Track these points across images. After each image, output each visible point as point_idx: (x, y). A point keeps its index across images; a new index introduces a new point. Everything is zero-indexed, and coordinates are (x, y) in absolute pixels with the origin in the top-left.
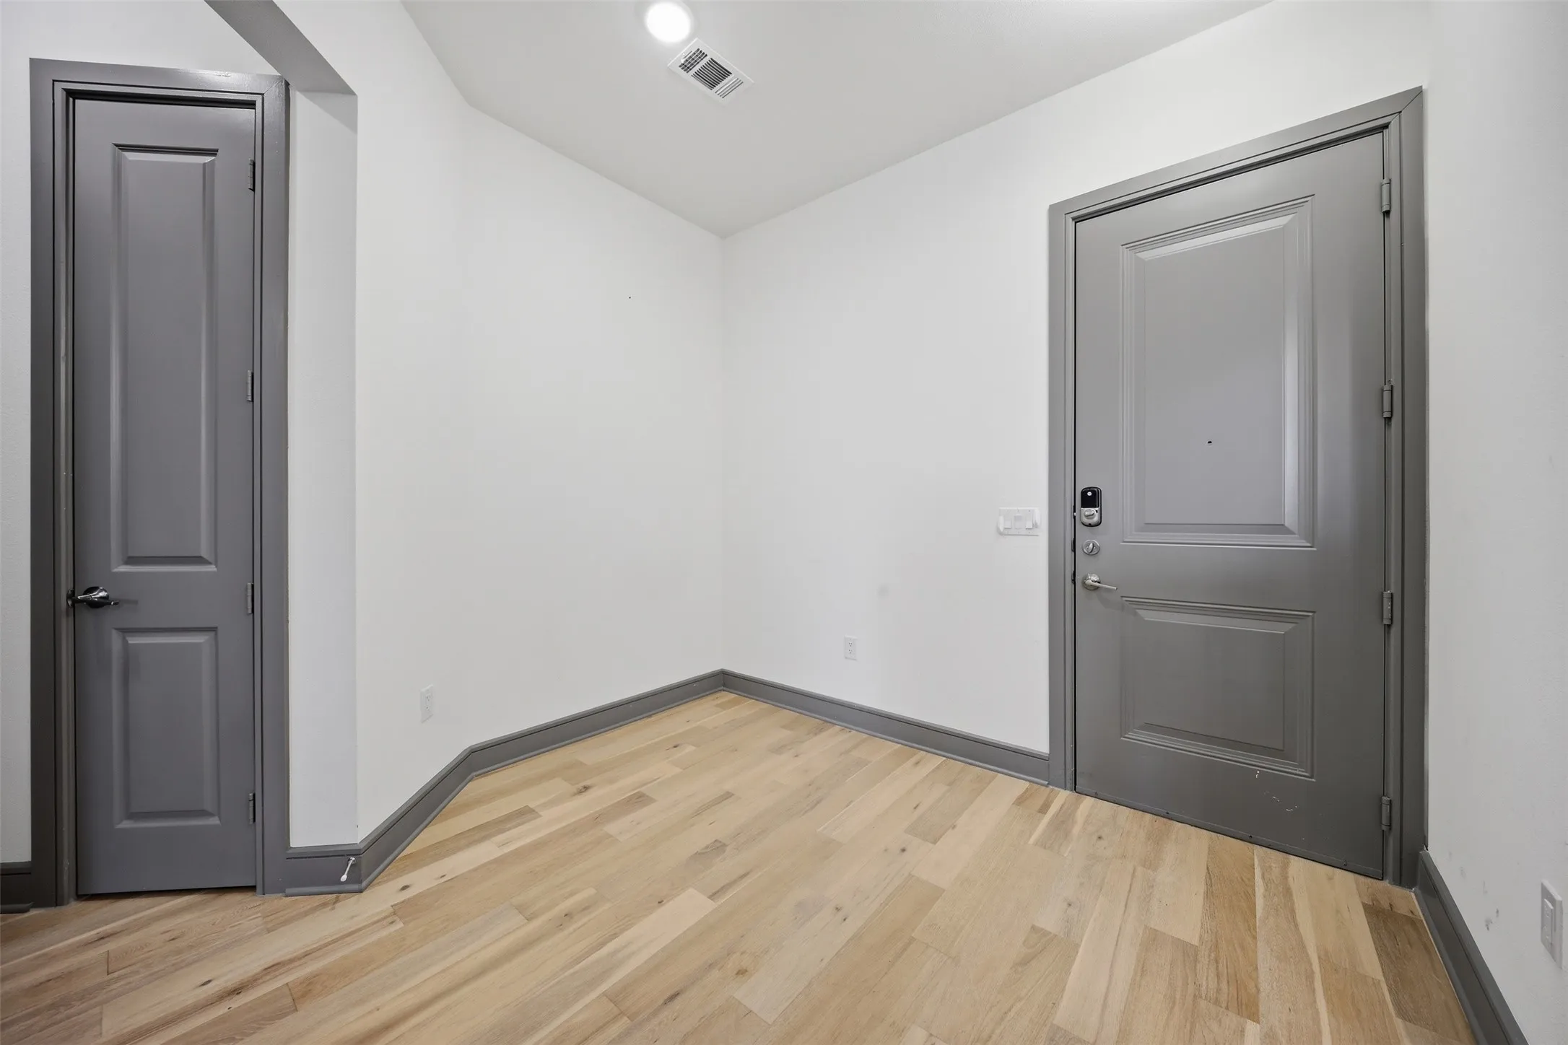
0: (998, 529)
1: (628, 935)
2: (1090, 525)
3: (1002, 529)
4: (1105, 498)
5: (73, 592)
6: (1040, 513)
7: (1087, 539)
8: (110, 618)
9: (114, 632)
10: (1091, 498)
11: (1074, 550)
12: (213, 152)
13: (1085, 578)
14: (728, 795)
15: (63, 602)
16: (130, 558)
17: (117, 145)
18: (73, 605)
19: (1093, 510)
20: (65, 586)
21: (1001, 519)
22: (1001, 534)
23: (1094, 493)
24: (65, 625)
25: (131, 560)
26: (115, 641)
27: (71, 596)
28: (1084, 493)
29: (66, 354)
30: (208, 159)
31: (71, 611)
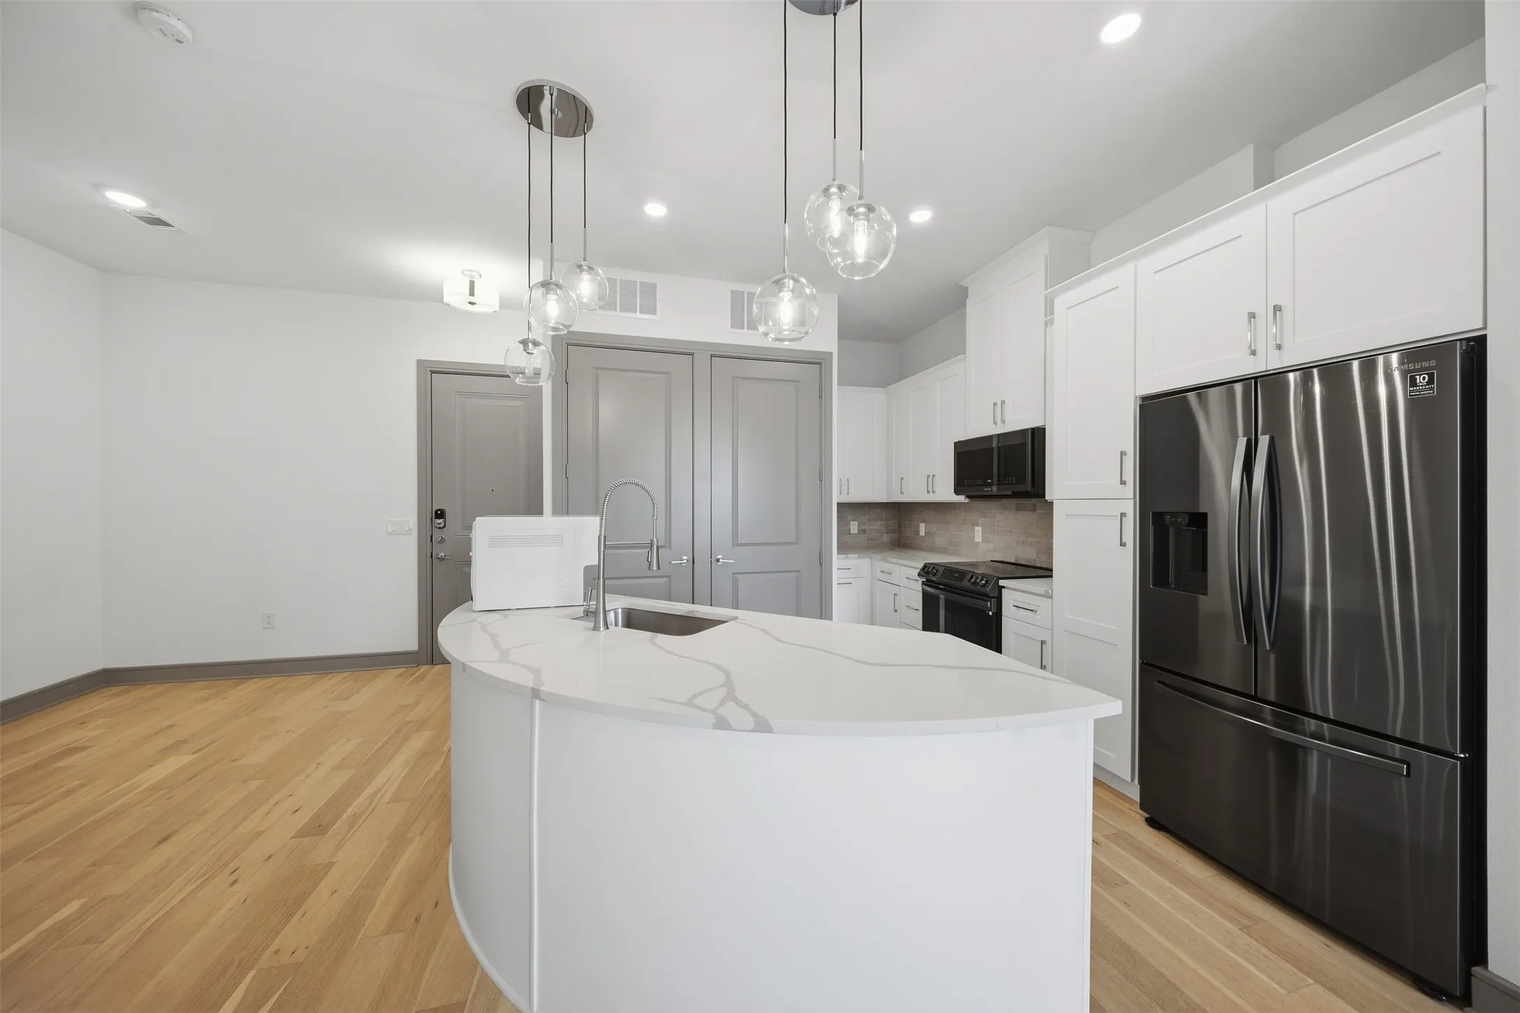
0: (388, 532)
1: (140, 777)
2: (439, 528)
3: (390, 531)
4: (448, 515)
6: (413, 522)
7: (437, 535)
10: (440, 514)
11: (432, 541)
13: (438, 554)
19: (441, 521)
21: (389, 525)
22: (389, 534)
23: (441, 512)
28: (436, 512)
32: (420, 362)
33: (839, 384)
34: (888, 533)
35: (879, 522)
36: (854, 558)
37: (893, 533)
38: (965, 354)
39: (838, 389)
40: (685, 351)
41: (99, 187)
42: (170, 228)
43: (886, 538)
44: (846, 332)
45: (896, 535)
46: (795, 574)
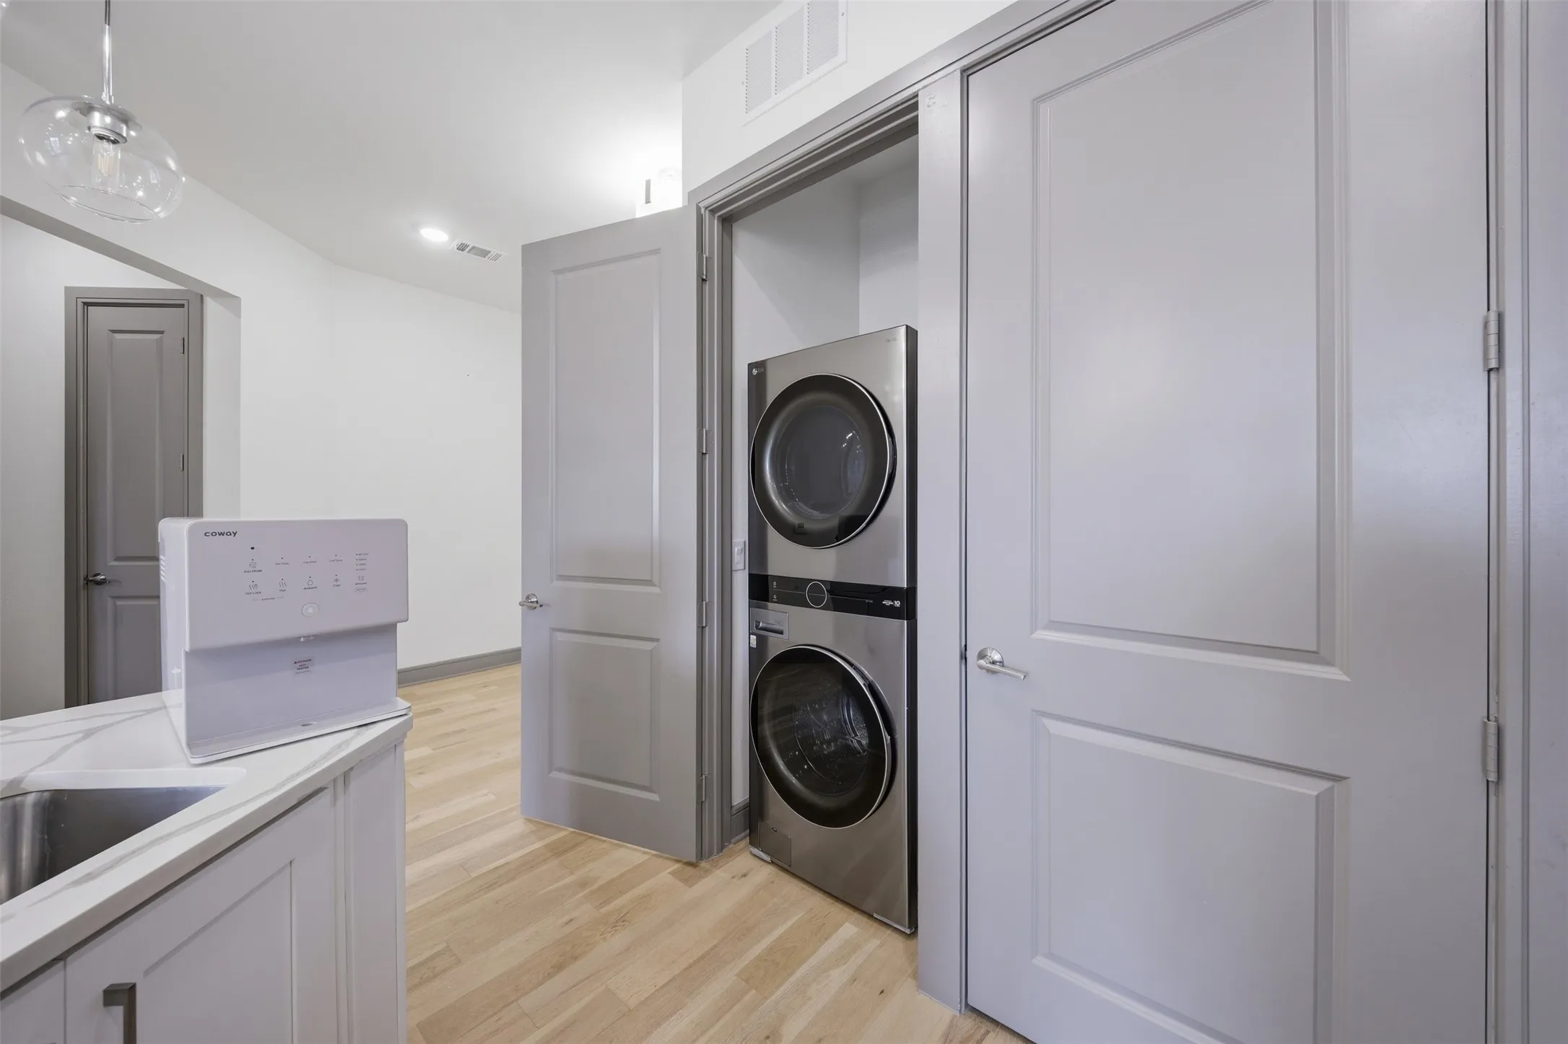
5: (87, 576)
8: (106, 589)
9: (109, 598)
12: (162, 332)
14: (494, 710)
15: (82, 582)
16: (118, 557)
17: (110, 330)
18: (87, 583)
20: (82, 574)
24: (83, 594)
25: (118, 559)
26: (110, 602)
27: (86, 579)
29: (83, 446)
30: (157, 336)
31: (86, 586)
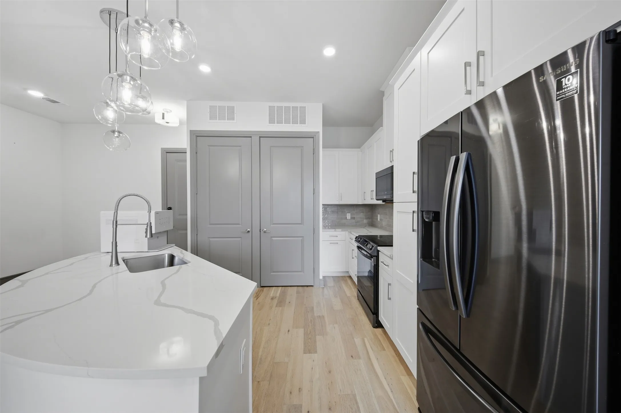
23: (170, 208)
32: (162, 149)
33: (323, 148)
34: (366, 219)
35: (362, 214)
36: (340, 231)
37: (370, 219)
38: (382, 127)
39: (323, 150)
40: (247, 136)
41: (26, 89)
42: (59, 104)
43: (365, 221)
44: (327, 122)
45: (370, 220)
46: (301, 238)
